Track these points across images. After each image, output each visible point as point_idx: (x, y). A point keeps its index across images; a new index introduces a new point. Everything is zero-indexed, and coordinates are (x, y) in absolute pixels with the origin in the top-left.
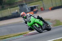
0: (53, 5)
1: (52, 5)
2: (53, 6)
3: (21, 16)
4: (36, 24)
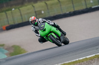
0: (10, 22)
1: (8, 21)
2: (9, 24)
3: (31, 22)
4: (53, 34)
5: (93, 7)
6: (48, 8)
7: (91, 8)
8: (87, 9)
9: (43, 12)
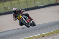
5: (39, 6)
6: (12, 6)
7: (38, 6)
8: (35, 7)
9: (9, 8)
